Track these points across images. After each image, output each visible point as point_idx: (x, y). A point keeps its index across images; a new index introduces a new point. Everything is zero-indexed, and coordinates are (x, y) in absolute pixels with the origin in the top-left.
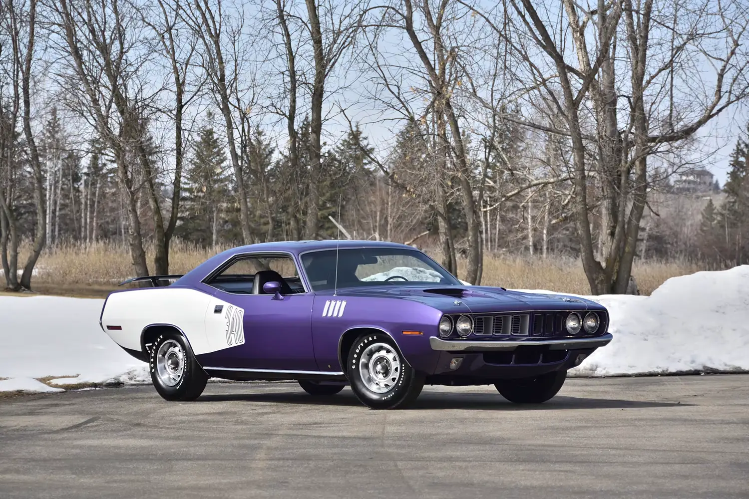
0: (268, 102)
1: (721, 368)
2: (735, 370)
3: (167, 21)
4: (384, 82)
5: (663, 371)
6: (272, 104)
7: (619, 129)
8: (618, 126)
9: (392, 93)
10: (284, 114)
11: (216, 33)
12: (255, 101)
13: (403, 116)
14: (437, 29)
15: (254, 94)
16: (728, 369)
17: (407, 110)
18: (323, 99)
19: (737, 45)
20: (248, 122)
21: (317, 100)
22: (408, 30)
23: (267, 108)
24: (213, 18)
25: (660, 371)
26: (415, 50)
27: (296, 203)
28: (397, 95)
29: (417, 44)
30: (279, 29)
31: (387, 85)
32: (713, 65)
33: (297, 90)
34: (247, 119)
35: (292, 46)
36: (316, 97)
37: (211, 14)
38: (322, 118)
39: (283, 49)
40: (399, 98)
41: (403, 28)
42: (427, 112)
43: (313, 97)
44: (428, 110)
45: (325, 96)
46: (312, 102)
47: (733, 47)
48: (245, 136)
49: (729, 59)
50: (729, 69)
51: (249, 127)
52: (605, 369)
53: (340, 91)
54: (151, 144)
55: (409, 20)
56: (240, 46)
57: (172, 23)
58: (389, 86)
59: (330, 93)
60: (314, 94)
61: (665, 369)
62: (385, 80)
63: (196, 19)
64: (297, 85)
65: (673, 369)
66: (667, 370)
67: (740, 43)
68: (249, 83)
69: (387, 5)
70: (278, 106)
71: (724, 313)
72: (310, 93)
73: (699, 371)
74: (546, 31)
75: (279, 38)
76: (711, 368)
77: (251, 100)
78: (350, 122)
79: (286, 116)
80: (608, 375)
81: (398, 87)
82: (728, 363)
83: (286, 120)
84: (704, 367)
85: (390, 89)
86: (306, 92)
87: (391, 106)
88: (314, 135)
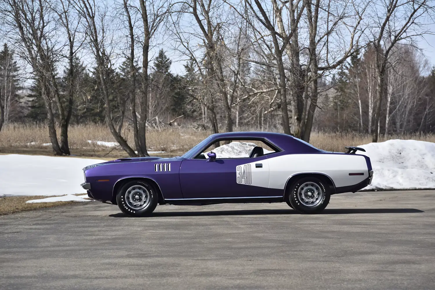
1: (384, 188)
2: (390, 189)
3: (64, 8)
4: (180, 41)
6: (123, 53)
7: (300, 64)
8: (300, 62)
10: (128, 57)
11: (93, 15)
13: (190, 58)
14: (207, 13)
15: (112, 48)
17: (192, 55)
18: (149, 50)
19: (361, 19)
21: (146, 50)
22: (194, 15)
24: (91, 8)
26: (198, 24)
28: (187, 47)
29: (199, 21)
30: (125, 14)
32: (349, 30)
33: (135, 45)
35: (132, 22)
37: (90, 6)
38: (149, 60)
39: (127, 23)
40: (188, 49)
41: (192, 13)
43: (143, 49)
45: (150, 48)
46: (143, 52)
47: (359, 20)
49: (357, 26)
50: (357, 32)
53: (158, 45)
54: (16, 65)
55: (195, 9)
56: (105, 22)
57: (67, 10)
58: (183, 43)
60: (144, 47)
63: (83, 9)
64: (134, 43)
67: (362, 18)
68: (110, 42)
69: (184, 1)
72: (142, 46)
73: (374, 189)
74: (266, 15)
75: (125, 18)
76: (379, 188)
77: (110, 51)
81: (188, 43)
85: (183, 45)
86: (139, 46)
87: (184, 53)
88: (144, 69)
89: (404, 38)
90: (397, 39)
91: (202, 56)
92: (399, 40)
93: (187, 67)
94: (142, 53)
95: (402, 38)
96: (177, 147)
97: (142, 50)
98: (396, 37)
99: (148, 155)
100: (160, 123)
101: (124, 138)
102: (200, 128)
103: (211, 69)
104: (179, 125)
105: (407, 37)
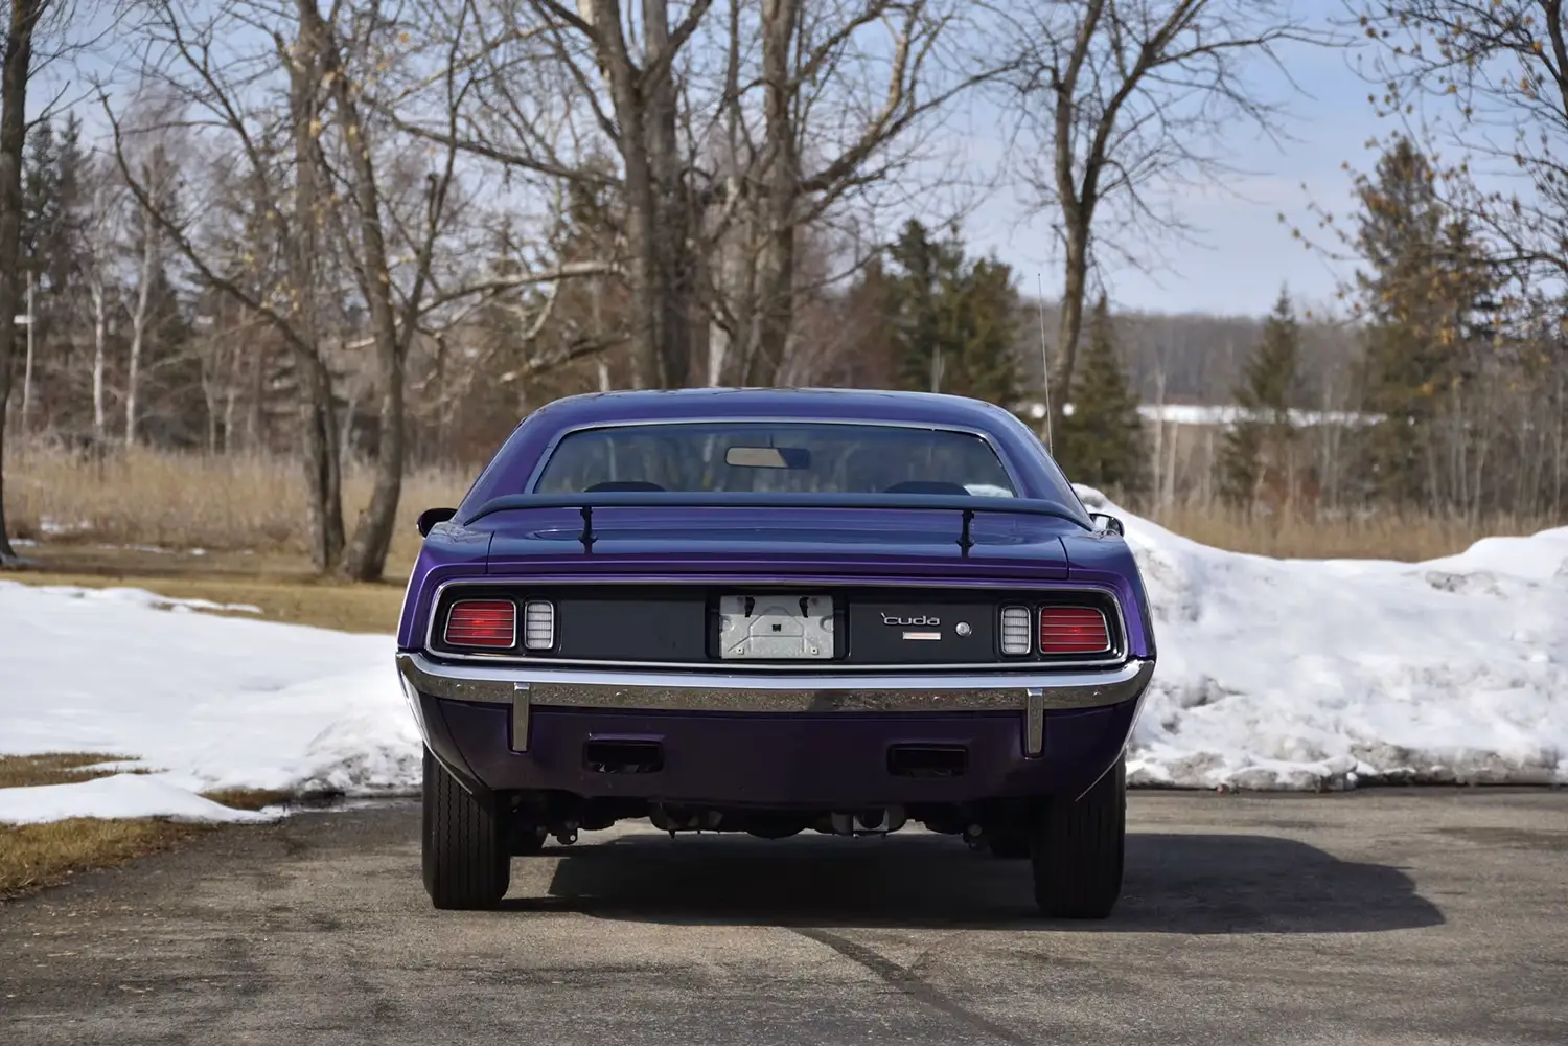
4: (171, 35)
17: (225, 102)
43: (6, 65)
60: (9, 58)
62: (176, 30)
89: (1178, 58)
92: (1158, 61)
98: (1147, 48)
105: (1199, 49)
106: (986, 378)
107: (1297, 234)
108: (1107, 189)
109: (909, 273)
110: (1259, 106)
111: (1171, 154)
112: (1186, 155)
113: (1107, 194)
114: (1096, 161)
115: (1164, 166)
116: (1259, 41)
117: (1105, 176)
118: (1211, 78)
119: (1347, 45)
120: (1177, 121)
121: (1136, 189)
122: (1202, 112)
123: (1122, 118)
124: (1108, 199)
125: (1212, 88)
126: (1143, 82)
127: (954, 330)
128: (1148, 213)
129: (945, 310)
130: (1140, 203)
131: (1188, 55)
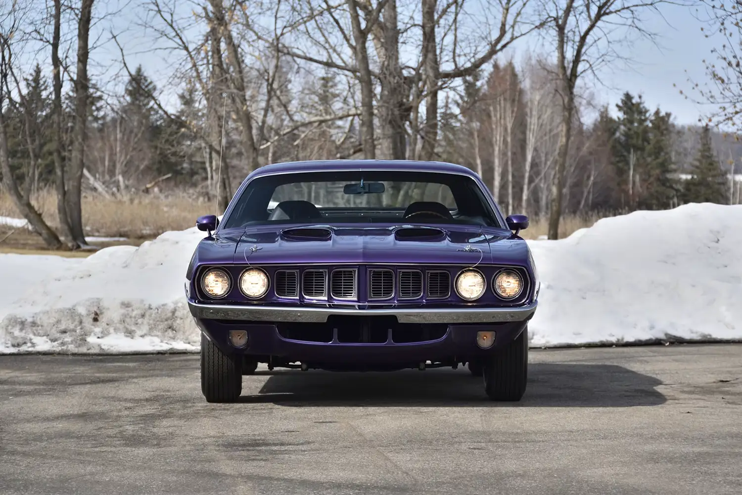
0: (30, 29)
1: (687, 336)
2: (704, 339)
4: (156, 9)
5: (618, 340)
6: (36, 31)
9: (165, 20)
10: (48, 41)
12: (16, 26)
13: (177, 46)
15: (15, 19)
16: (696, 337)
17: (181, 39)
18: (90, 26)
20: (9, 49)
21: (83, 26)
23: (30, 34)
25: (614, 340)
27: (60, 138)
28: (170, 22)
31: (159, 11)
33: (62, 16)
34: (8, 47)
36: (82, 23)
38: (90, 46)
40: (171, 26)
42: (207, 40)
43: (79, 23)
44: (207, 38)
45: (92, 22)
46: (79, 28)
48: (6, 65)
51: (10, 55)
52: (543, 337)
53: (109, 17)
58: (162, 13)
59: (98, 20)
60: (81, 19)
61: (620, 338)
62: (157, 6)
64: (61, 10)
65: (630, 339)
66: (623, 339)
68: (10, 8)
70: (42, 31)
71: (674, 264)
72: (77, 19)
73: (661, 340)
76: (674, 336)
77: (11, 26)
78: (122, 50)
79: (50, 43)
80: (548, 345)
81: (172, 15)
82: (695, 329)
83: (50, 48)
84: (666, 334)
85: (162, 16)
86: (71, 17)
87: (163, 34)
88: (80, 64)
89: (616, 12)
90: (602, 12)
91: (200, 40)
92: (606, 14)
93: (182, 97)
94: (76, 32)
95: (611, 12)
96: (150, 230)
97: (77, 26)
98: (600, 8)
99: (85, 243)
100: (127, 187)
101: (36, 208)
102: (201, 199)
103: (218, 65)
104: (161, 191)
105: (624, 9)
106: (655, 162)
107: (681, 92)
108: (582, 73)
109: (625, 116)
110: (652, 34)
111: (611, 56)
112: (618, 57)
113: (582, 75)
114: (577, 60)
115: (609, 62)
116: (651, 4)
117: (581, 67)
118: (629, 22)
119: (692, 5)
120: (614, 41)
121: (596, 72)
122: (626, 37)
123: (589, 40)
124: (582, 77)
125: (630, 26)
126: (599, 23)
127: (640, 142)
128: (601, 83)
129: (636, 133)
130: (598, 79)
131: (619, 11)
